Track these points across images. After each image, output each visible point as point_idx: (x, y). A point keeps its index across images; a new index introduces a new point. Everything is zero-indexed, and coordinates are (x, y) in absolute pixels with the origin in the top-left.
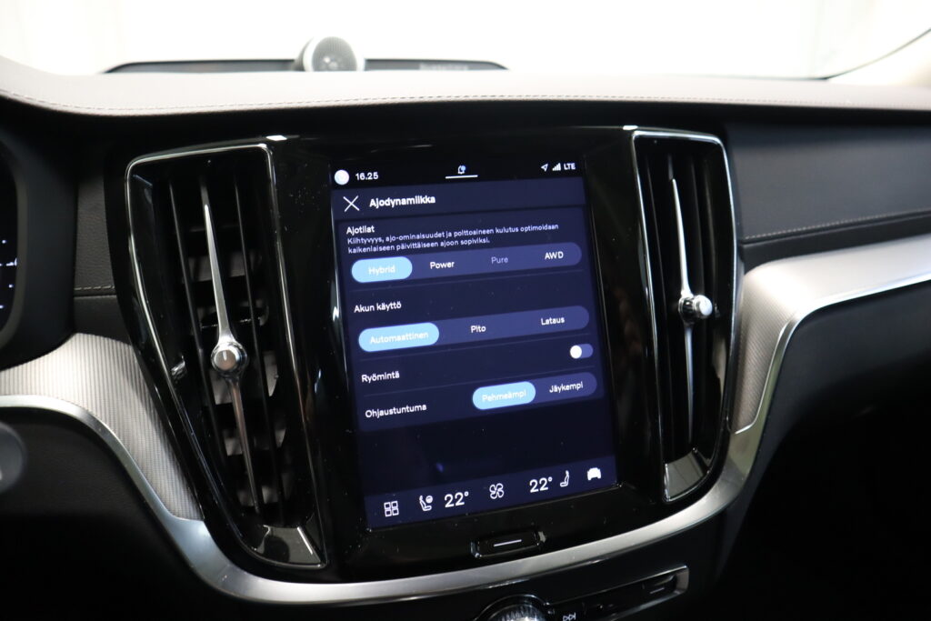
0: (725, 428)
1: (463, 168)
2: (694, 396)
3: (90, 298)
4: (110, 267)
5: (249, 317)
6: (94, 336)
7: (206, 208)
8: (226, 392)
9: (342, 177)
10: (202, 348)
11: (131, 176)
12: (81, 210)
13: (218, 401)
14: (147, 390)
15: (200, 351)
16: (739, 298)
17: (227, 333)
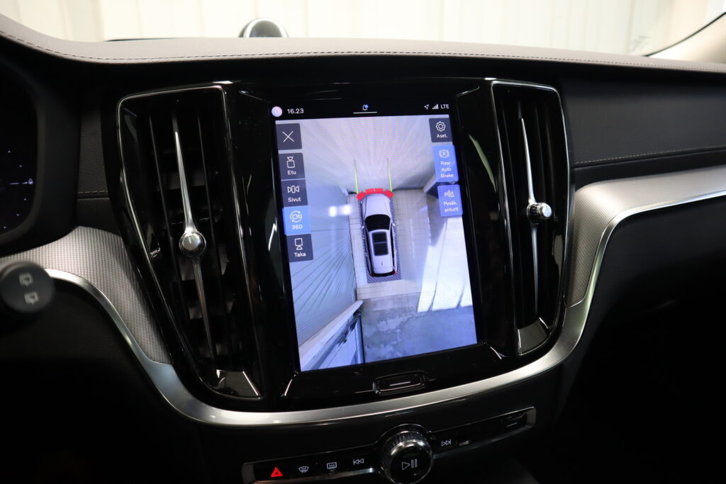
0: (562, 301)
1: (367, 106)
2: (539, 278)
3: (89, 199)
4: (104, 176)
5: (208, 216)
6: (91, 229)
7: (176, 134)
8: (191, 270)
9: (277, 111)
10: (173, 236)
11: (121, 108)
12: (83, 135)
13: (183, 279)
14: (131, 268)
15: (171, 238)
16: (571, 211)
17: (191, 225)
